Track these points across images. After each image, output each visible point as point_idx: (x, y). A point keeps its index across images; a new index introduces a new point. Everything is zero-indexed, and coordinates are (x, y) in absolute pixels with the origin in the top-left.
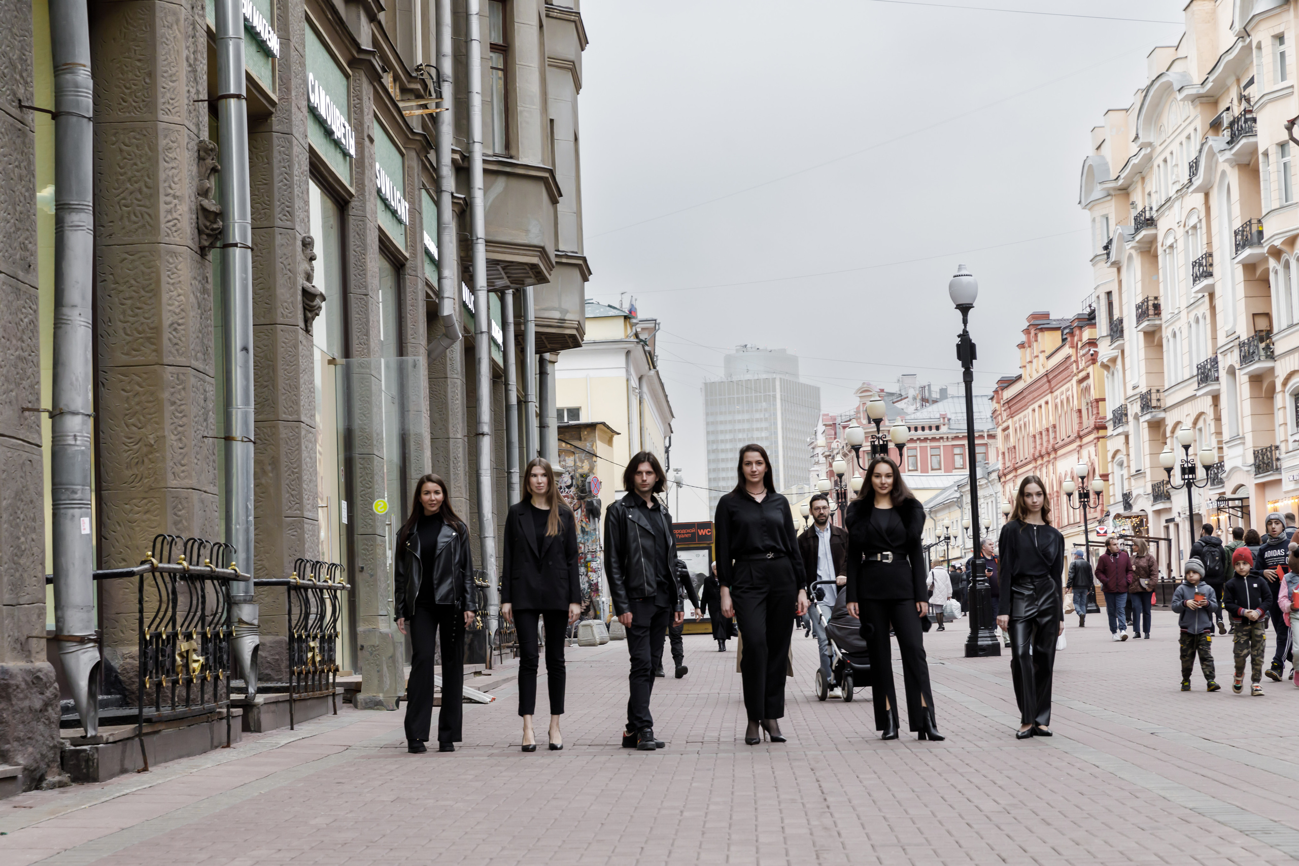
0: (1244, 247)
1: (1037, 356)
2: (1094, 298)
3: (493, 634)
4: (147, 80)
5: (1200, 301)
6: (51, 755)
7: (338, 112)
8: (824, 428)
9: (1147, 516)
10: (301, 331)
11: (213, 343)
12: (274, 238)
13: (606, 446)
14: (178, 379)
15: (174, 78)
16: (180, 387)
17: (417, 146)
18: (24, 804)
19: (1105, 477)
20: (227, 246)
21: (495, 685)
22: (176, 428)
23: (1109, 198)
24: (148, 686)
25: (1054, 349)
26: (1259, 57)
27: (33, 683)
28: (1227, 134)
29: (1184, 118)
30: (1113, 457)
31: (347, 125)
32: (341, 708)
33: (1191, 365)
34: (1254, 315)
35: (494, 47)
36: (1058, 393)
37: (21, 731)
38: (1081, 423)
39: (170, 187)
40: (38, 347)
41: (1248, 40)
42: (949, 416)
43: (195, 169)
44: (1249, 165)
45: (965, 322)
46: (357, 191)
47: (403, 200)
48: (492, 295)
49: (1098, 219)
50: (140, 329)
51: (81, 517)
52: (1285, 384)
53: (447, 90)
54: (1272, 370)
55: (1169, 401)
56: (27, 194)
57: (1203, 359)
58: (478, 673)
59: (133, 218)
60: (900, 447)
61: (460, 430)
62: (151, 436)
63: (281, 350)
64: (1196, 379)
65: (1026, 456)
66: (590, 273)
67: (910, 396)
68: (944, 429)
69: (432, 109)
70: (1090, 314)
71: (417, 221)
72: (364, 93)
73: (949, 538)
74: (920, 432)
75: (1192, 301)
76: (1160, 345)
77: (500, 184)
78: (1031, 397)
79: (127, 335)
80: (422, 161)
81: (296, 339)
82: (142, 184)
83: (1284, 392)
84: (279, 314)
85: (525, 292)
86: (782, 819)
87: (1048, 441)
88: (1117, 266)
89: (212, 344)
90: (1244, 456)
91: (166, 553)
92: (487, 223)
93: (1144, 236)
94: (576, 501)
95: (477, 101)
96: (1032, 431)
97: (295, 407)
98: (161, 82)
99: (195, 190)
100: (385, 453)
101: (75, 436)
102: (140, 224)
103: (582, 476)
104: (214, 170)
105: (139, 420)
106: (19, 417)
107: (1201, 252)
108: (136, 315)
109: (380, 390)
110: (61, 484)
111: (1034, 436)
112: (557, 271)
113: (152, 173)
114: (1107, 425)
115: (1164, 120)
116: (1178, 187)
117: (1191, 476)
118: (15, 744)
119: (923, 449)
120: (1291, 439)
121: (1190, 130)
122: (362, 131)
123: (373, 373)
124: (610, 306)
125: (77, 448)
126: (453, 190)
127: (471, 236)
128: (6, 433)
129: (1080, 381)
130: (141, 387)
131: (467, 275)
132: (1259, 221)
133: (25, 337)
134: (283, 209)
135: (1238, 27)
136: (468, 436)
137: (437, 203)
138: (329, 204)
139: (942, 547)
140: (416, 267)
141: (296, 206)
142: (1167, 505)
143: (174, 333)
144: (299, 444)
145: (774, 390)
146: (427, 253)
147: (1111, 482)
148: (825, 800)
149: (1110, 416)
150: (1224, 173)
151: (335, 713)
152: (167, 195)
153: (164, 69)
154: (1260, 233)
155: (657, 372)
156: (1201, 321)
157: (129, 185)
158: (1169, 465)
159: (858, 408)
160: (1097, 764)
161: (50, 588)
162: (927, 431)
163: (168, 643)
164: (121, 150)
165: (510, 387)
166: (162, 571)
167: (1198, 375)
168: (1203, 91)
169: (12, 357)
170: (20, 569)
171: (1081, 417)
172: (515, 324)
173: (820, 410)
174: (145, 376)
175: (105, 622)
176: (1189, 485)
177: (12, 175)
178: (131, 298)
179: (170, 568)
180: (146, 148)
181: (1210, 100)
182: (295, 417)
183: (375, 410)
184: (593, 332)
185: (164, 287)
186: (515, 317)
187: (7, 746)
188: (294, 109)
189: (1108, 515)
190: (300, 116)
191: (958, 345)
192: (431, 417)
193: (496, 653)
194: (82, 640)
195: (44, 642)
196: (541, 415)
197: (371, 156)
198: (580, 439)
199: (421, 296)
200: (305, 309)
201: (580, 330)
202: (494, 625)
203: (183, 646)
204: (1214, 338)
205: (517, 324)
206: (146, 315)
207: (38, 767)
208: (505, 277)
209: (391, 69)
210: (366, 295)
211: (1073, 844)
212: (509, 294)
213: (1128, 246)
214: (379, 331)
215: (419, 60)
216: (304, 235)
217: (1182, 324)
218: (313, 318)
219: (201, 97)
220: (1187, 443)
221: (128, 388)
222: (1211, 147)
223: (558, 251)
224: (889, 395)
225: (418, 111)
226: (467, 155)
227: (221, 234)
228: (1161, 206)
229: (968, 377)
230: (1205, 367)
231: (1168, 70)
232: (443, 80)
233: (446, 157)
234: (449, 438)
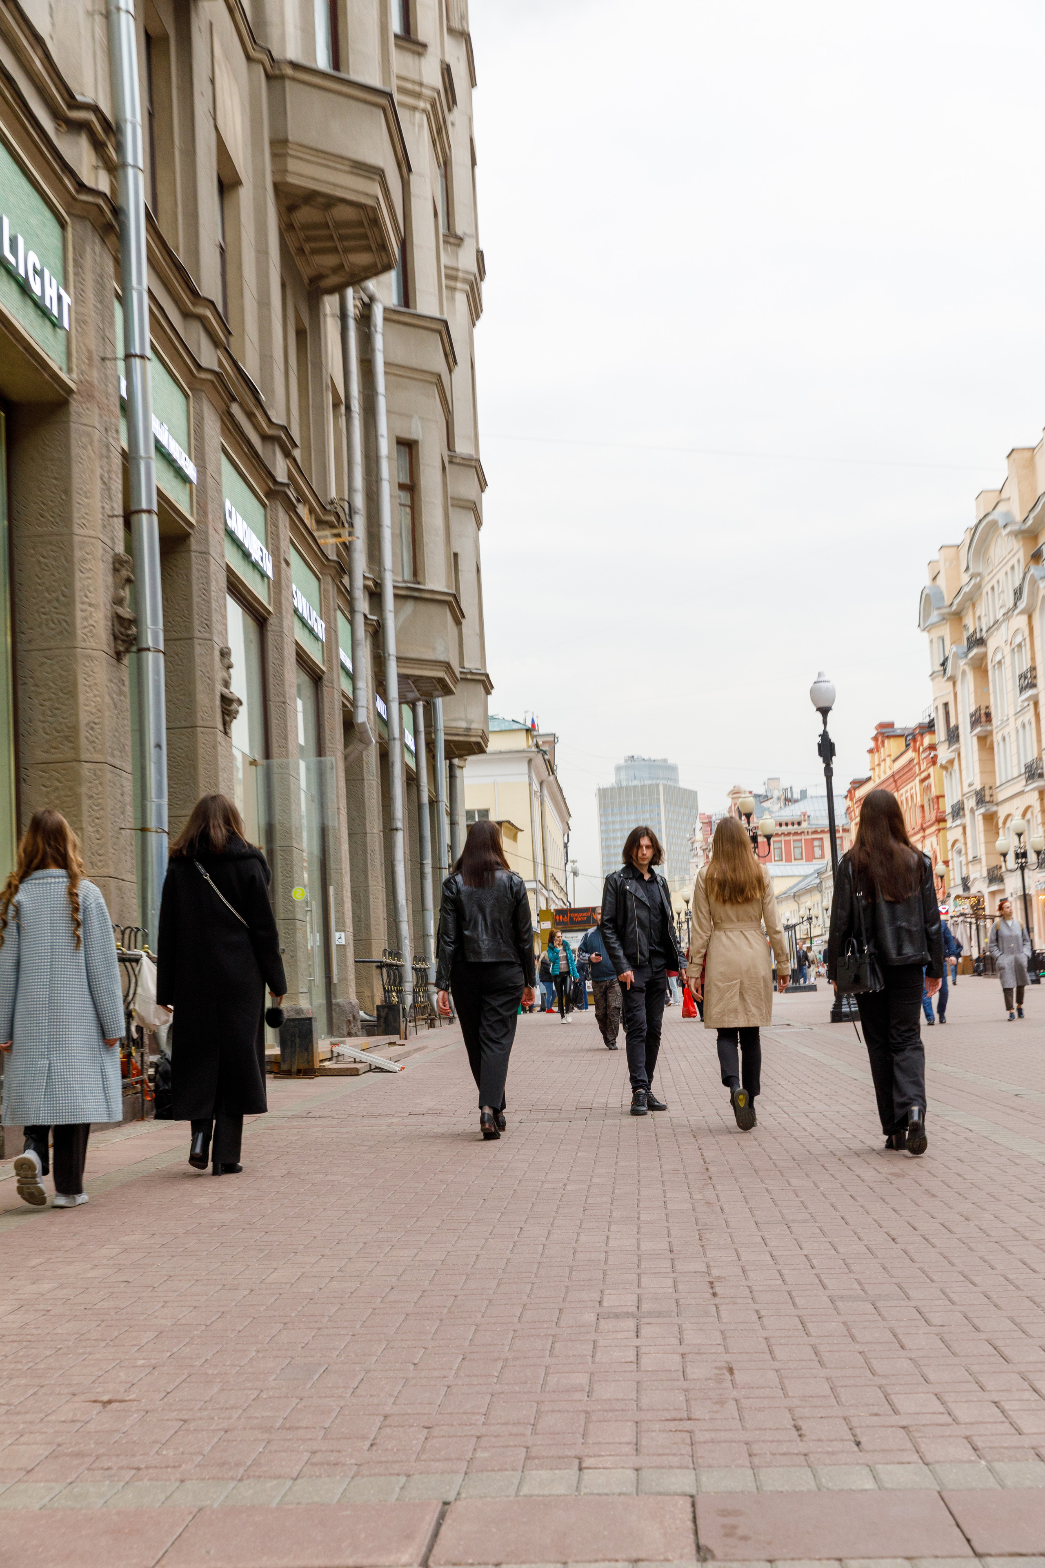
1: (884, 760)
2: (932, 708)
3: (407, 1008)
4: (64, 497)
5: (1026, 709)
7: (254, 537)
8: (701, 825)
9: (983, 897)
10: (219, 733)
11: (128, 741)
12: (193, 648)
13: (512, 842)
14: (95, 775)
15: (88, 495)
16: (96, 782)
17: (333, 572)
19: (946, 863)
20: (140, 650)
21: (407, 1054)
22: (93, 821)
23: (944, 622)
25: (899, 754)
29: (1008, 550)
30: (953, 846)
31: (264, 549)
33: (1019, 764)
35: (402, 487)
38: (924, 817)
39: (86, 596)
42: (808, 813)
43: (110, 580)
45: (825, 723)
46: (274, 609)
47: (319, 619)
48: (405, 707)
49: (935, 641)
50: (59, 728)
53: (360, 522)
55: (1001, 797)
57: (1029, 760)
58: (392, 1044)
59: (52, 625)
60: (768, 837)
61: (376, 826)
63: (201, 751)
64: (1024, 776)
66: (492, 687)
67: (775, 797)
68: (804, 825)
69: (346, 538)
70: (930, 723)
71: (333, 638)
72: (280, 521)
73: (811, 918)
74: (784, 827)
75: (1019, 709)
76: (992, 748)
77: (409, 606)
79: (47, 734)
80: (337, 585)
81: (215, 741)
82: (59, 593)
84: (199, 716)
85: (434, 704)
86: (665, 1192)
88: (953, 679)
89: (129, 743)
92: (398, 642)
93: (977, 654)
95: (387, 534)
98: (76, 498)
99: (110, 598)
100: (305, 845)
102: (58, 630)
104: (129, 581)
107: (1026, 666)
108: (55, 715)
109: (299, 788)
112: (459, 686)
113: (69, 584)
114: (947, 818)
115: (992, 552)
116: (1004, 610)
117: (1023, 860)
119: (787, 843)
121: (1014, 561)
122: (279, 556)
123: (292, 773)
124: (514, 721)
126: (367, 612)
127: (384, 653)
129: (923, 781)
130: (60, 782)
131: (380, 687)
134: (202, 622)
136: (384, 832)
137: (351, 622)
138: (250, 622)
139: (806, 926)
140: (332, 679)
141: (214, 619)
142: (1001, 887)
143: (91, 732)
145: (658, 793)
146: (343, 667)
147: (951, 867)
148: (708, 1169)
149: (948, 810)
150: (1043, 597)
152: (83, 603)
155: (556, 778)
156: (1028, 726)
157: (47, 595)
158: (1004, 851)
159: (730, 808)
160: (970, 1127)
162: (790, 827)
164: (39, 562)
165: (421, 788)
167: (1025, 773)
168: (1025, 527)
171: (923, 811)
172: (426, 734)
173: (697, 809)
174: (63, 772)
176: (1022, 868)
178: (50, 699)
180: (63, 560)
181: (1029, 535)
183: (293, 806)
184: (494, 744)
185: (81, 688)
186: (425, 727)
188: (211, 531)
189: (949, 896)
190: (216, 538)
191: (819, 744)
192: (349, 814)
193: (412, 1024)
196: (451, 814)
197: (288, 579)
199: (338, 706)
200: (223, 713)
201: (484, 737)
202: (409, 999)
205: (428, 734)
206: (64, 715)
208: (415, 690)
209: (306, 501)
210: (284, 703)
211: (962, 1219)
212: (420, 706)
213: (962, 662)
214: (297, 736)
215: (333, 494)
216: (222, 645)
217: (1011, 728)
218: (231, 722)
219: (116, 513)
220: (1019, 832)
221: (48, 783)
222: (1032, 575)
223: (464, 668)
224: (757, 796)
225: (332, 541)
226: (378, 581)
227: (135, 639)
228: (990, 628)
229: (828, 773)
230: (1031, 765)
231: (994, 509)
232: (355, 513)
233: (359, 583)
234: (366, 833)
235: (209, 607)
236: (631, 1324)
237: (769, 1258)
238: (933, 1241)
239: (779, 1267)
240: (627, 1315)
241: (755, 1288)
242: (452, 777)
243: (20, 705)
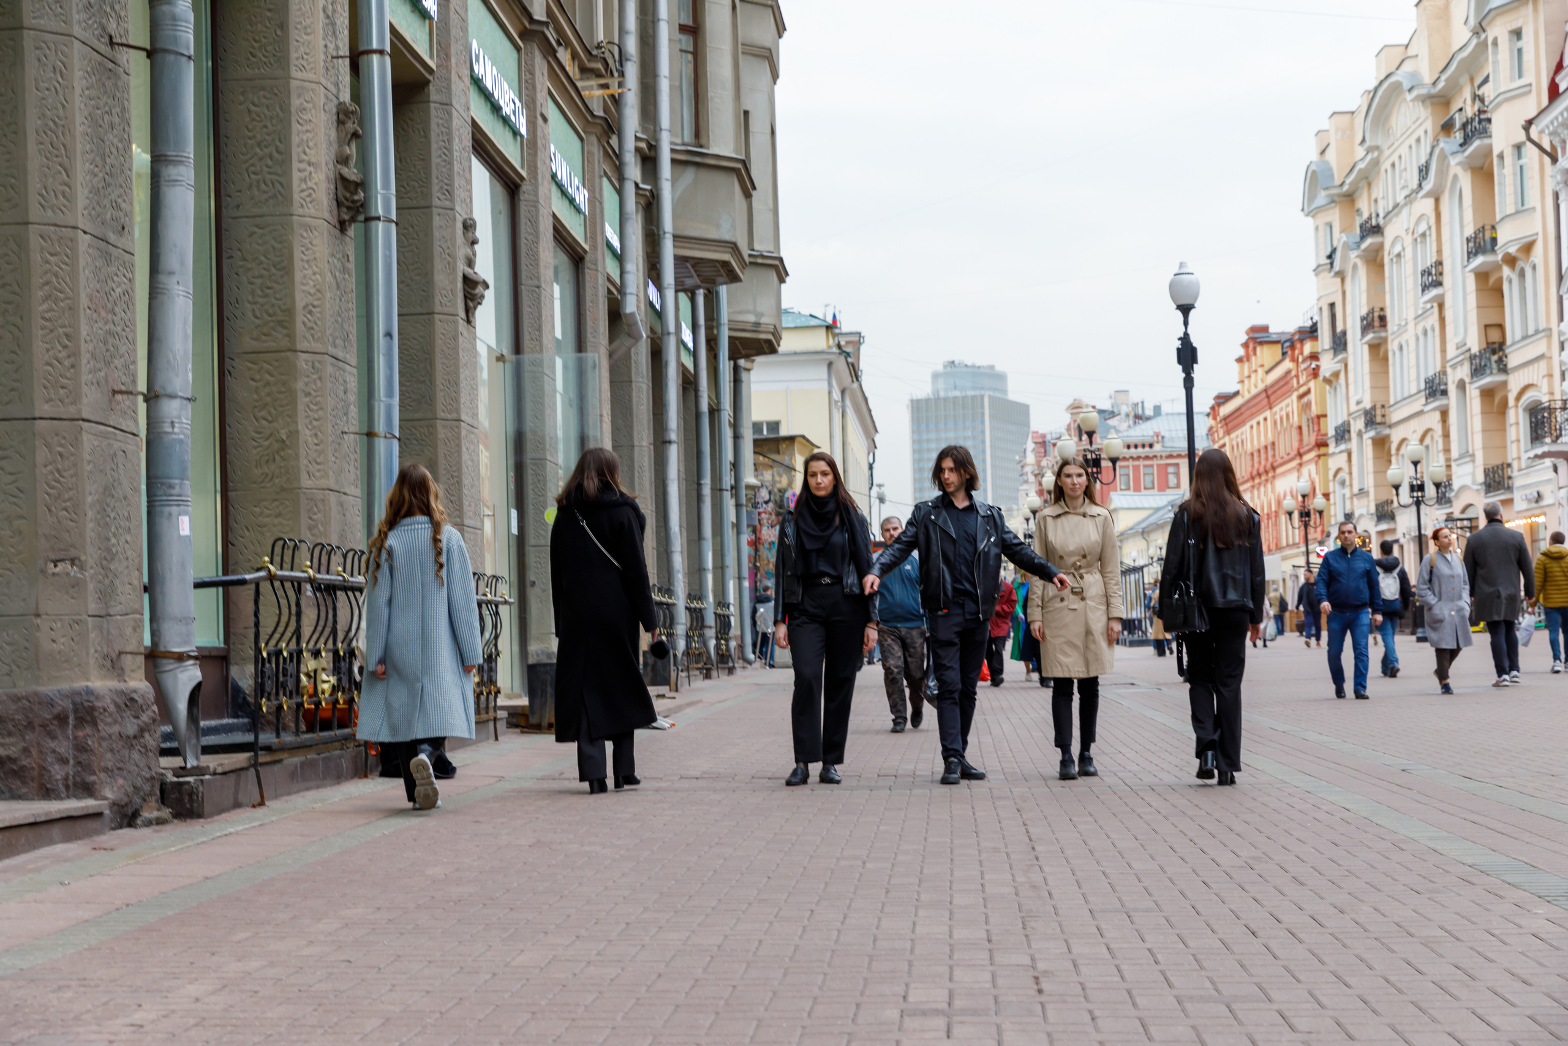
0: (1476, 254)
1: (1255, 371)
2: (1316, 310)
3: (679, 654)
4: (279, 33)
5: (1429, 313)
6: (147, 788)
7: (506, 86)
8: (1033, 445)
9: (1369, 537)
10: (461, 321)
11: (353, 328)
12: (431, 218)
14: (313, 367)
15: (309, 31)
16: (315, 377)
17: (598, 130)
18: (105, 846)
19: (1326, 496)
20: (368, 219)
22: (311, 422)
23: (1333, 205)
24: (264, 709)
25: (1273, 363)
26: (1495, 53)
27: (126, 705)
28: (1459, 136)
29: (1413, 119)
30: (1335, 476)
31: (517, 101)
32: (504, 734)
33: (1418, 378)
34: (1486, 326)
35: (683, 29)
36: (1276, 409)
37: (109, 761)
38: (1301, 440)
39: (305, 153)
40: (135, 321)
41: (1483, 36)
42: (1163, 434)
43: (333, 134)
44: (1482, 168)
45: (1186, 323)
46: (528, 174)
47: (581, 188)
48: (682, 296)
49: (1320, 228)
50: (271, 311)
51: (180, 514)
52: (1518, 398)
53: (632, 71)
54: (1504, 384)
55: (1395, 417)
56: (120, 145)
57: (1431, 373)
58: (662, 696)
59: (263, 186)
60: (1114, 461)
61: (645, 438)
62: (283, 431)
63: (439, 342)
64: (1423, 393)
65: (1244, 474)
66: (787, 274)
67: (1123, 412)
68: (1157, 447)
69: (615, 90)
70: (1311, 327)
71: (598, 211)
72: (537, 67)
74: (1132, 450)
75: (1420, 312)
76: (1386, 359)
77: (690, 174)
78: (1248, 413)
79: (257, 317)
80: (604, 147)
81: (456, 330)
82: (272, 149)
83: (1517, 406)
84: (437, 301)
85: (717, 293)
86: (982, 873)
87: (1267, 459)
88: (1341, 275)
90: (1473, 474)
91: (287, 559)
92: (675, 217)
93: (1371, 245)
94: (773, 517)
95: (664, 86)
96: (1249, 447)
97: (455, 405)
98: (294, 34)
99: (333, 156)
100: (560, 459)
101: (172, 423)
102: (270, 194)
103: (780, 491)
104: (355, 135)
105: (270, 413)
106: (110, 402)
107: (1430, 260)
108: (267, 296)
109: (555, 390)
110: (156, 478)
111: (1252, 454)
112: (747, 271)
113: (284, 136)
114: (1329, 442)
115: (1393, 121)
116: (1406, 192)
117: (1419, 494)
118: (102, 775)
119: (1136, 469)
120: (1524, 456)
121: (1420, 132)
122: (535, 109)
123: (546, 371)
124: (811, 316)
125: (174, 436)
126: (639, 180)
127: (658, 230)
128: (92, 418)
129: (1301, 397)
130: (272, 376)
131: (653, 271)
132: (1493, 228)
133: (117, 310)
134: (442, 188)
135: (1472, 22)
136: (655, 445)
137: (620, 192)
140: (596, 260)
141: (456, 184)
142: (1391, 526)
143: (309, 316)
144: (459, 446)
145: (982, 407)
146: (609, 246)
147: (1332, 501)
148: (1033, 849)
149: (1331, 432)
150: (1455, 177)
151: (497, 739)
152: (301, 161)
153: (298, 20)
154: (1494, 240)
155: (860, 386)
156: (1430, 333)
157: (258, 150)
158: (1396, 482)
159: (1069, 426)
160: (1347, 806)
161: (146, 596)
162: (1140, 449)
163: (291, 660)
164: (249, 111)
165: (700, 394)
166: (282, 580)
167: (1425, 389)
168: (1434, 91)
169: (100, 332)
170: (110, 576)
171: (1301, 434)
172: (706, 329)
173: (1028, 427)
174: (276, 364)
175: (232, 638)
176: (1418, 503)
177: (101, 122)
178: (261, 276)
179: (292, 577)
180: (278, 109)
181: (1440, 101)
182: (454, 416)
183: (548, 411)
184: (788, 343)
185: (298, 264)
186: (706, 320)
187: (93, 778)
188: (454, 78)
189: (1328, 535)
190: (460, 86)
191: (1178, 349)
192: (613, 422)
193: (684, 674)
194: (181, 657)
195: (141, 659)
196: (735, 426)
197: (545, 137)
198: (778, 452)
199: (602, 294)
200: (466, 297)
201: (776, 334)
202: (681, 645)
203: (310, 664)
204: (1443, 350)
205: (709, 328)
206: (278, 296)
207: (131, 802)
208: (695, 275)
209: (568, 44)
210: (538, 287)
211: (1336, 911)
212: (700, 295)
213: (1353, 255)
214: (553, 327)
215: (601, 36)
216: (465, 216)
217: (1409, 336)
218: (475, 308)
219: (341, 53)
220: (1416, 459)
221: (258, 377)
222: (1442, 150)
223: (753, 250)
224: (1101, 412)
225: (599, 92)
226: (653, 143)
227: (362, 205)
228: (1389, 213)
229: (1189, 383)
230: (1433, 381)
231: (1397, 69)
232: (627, 60)
233: (630, 144)
234: (633, 446)
235: (451, 169)
236: (941, 1022)
237: (1105, 951)
238: (1301, 936)
239: (1117, 962)
240: (937, 1012)
241: (1088, 985)
242: (737, 381)
243: (226, 283)
